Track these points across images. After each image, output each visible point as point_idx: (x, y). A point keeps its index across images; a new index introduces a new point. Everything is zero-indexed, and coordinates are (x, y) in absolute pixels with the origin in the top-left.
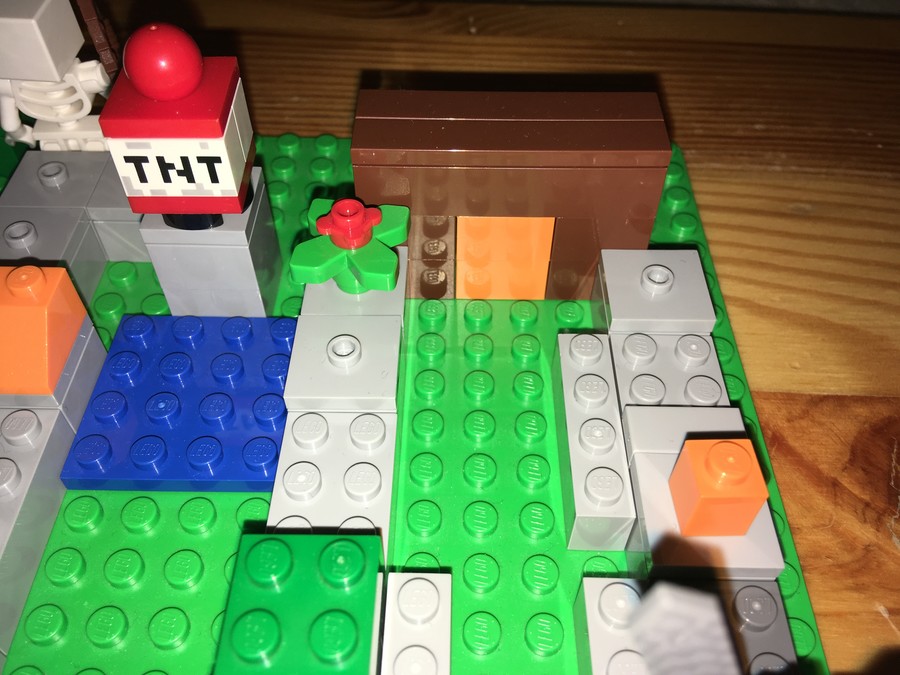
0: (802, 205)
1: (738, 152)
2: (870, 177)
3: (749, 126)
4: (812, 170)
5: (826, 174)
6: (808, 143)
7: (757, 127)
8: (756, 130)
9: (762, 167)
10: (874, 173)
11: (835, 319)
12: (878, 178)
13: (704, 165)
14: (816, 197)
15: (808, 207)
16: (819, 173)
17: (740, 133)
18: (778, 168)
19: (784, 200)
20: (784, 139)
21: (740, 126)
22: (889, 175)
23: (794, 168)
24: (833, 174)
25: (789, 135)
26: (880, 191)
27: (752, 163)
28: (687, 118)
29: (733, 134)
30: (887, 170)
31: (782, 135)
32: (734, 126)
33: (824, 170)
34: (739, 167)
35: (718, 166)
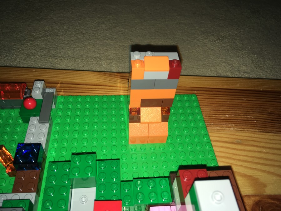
0: (239, 140)
1: (223, 124)
2: (253, 131)
3: (225, 115)
4: (240, 129)
5: (243, 130)
6: (239, 121)
7: (227, 116)
8: (227, 117)
9: (229, 129)
10: (254, 130)
11: (247, 173)
12: (255, 131)
13: (215, 128)
14: (241, 138)
15: (240, 141)
16: (242, 130)
17: (223, 118)
18: (232, 129)
19: (234, 139)
20: (233, 120)
21: (223, 115)
22: (257, 130)
23: (236, 129)
24: (245, 131)
25: (234, 118)
26: (256, 136)
27: (226, 127)
28: (211, 113)
29: (222, 118)
30: (257, 129)
31: (233, 118)
32: (222, 115)
33: (243, 129)
34: (223, 129)
35: (218, 128)
